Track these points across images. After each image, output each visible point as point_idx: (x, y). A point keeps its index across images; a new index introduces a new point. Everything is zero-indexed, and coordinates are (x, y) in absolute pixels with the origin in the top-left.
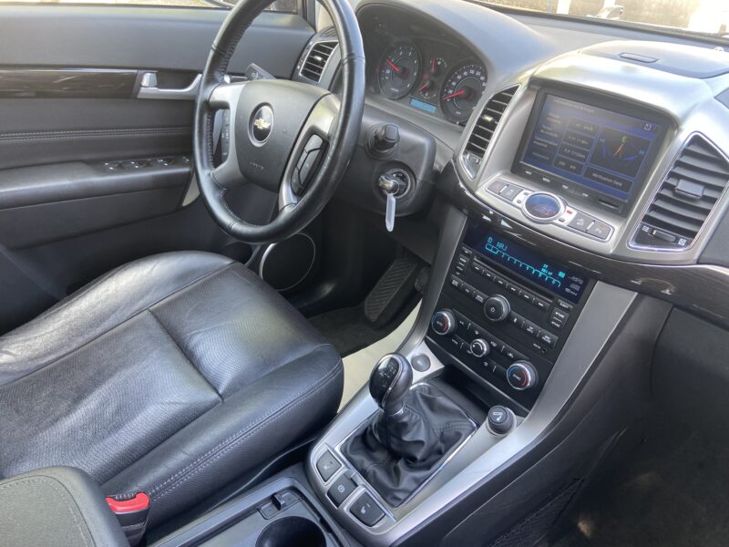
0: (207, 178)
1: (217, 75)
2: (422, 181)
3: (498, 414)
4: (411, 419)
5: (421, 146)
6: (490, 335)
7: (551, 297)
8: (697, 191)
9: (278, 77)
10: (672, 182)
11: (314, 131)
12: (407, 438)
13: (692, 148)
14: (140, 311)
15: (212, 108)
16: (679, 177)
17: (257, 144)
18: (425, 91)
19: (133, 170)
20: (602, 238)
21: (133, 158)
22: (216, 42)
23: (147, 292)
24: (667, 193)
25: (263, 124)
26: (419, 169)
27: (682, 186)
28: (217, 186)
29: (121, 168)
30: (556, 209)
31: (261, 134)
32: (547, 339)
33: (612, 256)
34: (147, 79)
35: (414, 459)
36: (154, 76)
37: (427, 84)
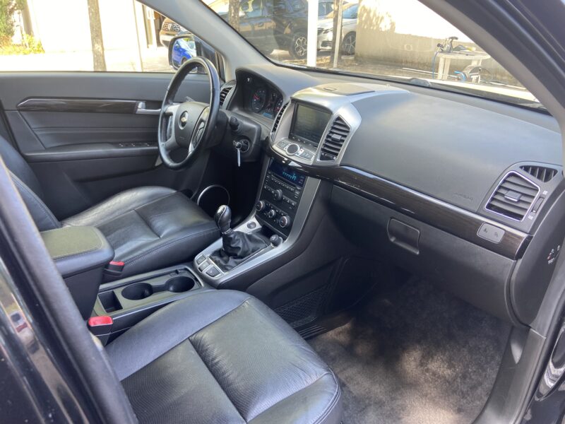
0: (162, 146)
1: (169, 101)
2: (255, 145)
3: (274, 238)
4: (234, 237)
5: (254, 129)
6: (276, 207)
7: (294, 186)
8: (339, 137)
9: (196, 101)
10: (331, 135)
11: (202, 121)
12: (233, 245)
13: (337, 122)
14: (130, 210)
15: (167, 116)
16: (333, 133)
17: (181, 128)
18: (269, 108)
19: (132, 147)
20: (310, 159)
21: (133, 142)
22: (169, 87)
23: (134, 202)
24: (330, 140)
25: (184, 120)
26: (253, 139)
27: (334, 136)
28: (167, 149)
29: (127, 146)
30: (297, 149)
31: (183, 124)
32: (293, 204)
33: (312, 166)
34: (141, 105)
35: (236, 255)
36: (144, 104)
37: (269, 105)
